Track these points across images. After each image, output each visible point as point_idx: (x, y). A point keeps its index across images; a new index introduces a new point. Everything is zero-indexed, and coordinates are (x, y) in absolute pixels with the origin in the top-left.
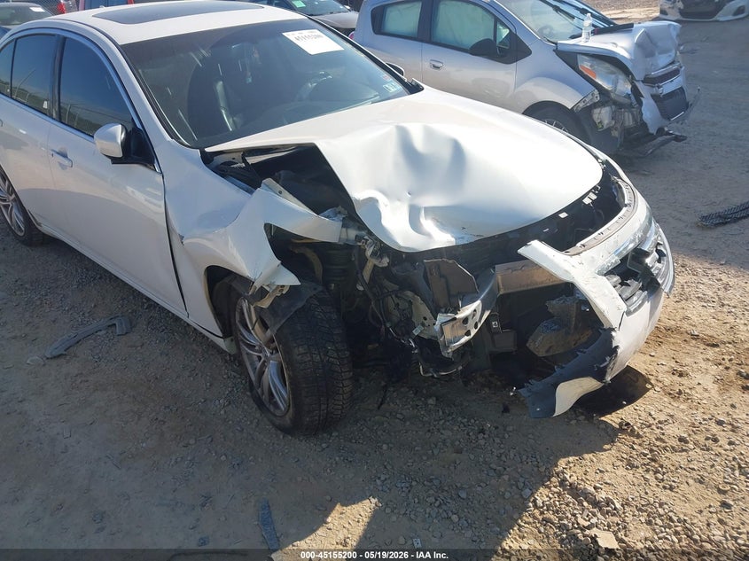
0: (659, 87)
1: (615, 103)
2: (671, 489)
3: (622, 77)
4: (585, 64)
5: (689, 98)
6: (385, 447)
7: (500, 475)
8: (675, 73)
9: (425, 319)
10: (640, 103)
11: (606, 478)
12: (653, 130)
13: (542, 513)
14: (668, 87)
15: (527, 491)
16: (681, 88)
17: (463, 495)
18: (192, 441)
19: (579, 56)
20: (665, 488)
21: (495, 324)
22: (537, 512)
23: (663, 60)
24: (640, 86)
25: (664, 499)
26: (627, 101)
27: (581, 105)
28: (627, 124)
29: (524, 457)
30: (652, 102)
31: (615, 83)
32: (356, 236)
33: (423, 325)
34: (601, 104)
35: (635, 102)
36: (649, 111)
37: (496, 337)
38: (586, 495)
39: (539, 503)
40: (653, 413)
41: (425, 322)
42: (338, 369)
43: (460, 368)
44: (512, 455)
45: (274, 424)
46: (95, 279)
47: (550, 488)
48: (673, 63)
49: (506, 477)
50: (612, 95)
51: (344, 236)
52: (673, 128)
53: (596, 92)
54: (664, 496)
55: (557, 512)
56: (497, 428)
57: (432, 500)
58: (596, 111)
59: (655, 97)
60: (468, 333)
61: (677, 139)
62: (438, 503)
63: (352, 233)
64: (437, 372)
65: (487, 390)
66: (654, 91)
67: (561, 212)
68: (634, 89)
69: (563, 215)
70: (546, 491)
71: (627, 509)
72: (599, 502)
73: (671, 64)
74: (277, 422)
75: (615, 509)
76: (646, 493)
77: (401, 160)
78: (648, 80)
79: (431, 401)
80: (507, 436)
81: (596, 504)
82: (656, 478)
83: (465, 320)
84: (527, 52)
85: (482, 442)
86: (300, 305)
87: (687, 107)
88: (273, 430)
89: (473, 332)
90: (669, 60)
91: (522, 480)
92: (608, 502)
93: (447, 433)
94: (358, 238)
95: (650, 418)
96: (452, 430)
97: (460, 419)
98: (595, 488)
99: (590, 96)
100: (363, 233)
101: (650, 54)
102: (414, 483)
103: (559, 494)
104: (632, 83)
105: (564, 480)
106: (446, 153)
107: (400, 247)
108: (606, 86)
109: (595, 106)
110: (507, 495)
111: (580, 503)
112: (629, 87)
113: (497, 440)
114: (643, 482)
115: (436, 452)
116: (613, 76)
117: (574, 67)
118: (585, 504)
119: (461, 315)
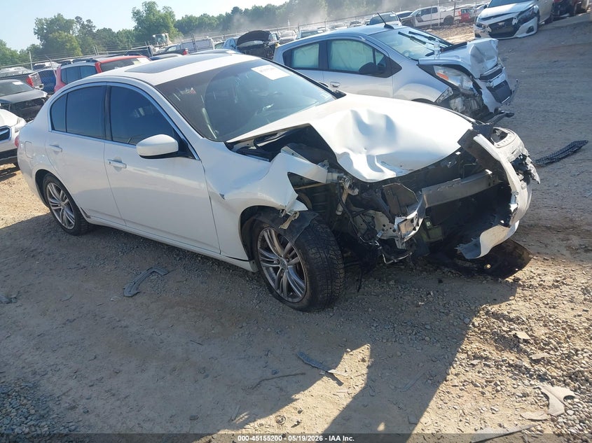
0: (490, 82)
1: (463, 94)
2: (554, 307)
3: (465, 77)
4: (440, 72)
5: (512, 87)
6: (370, 310)
7: (447, 314)
8: (500, 71)
9: (384, 226)
10: (481, 93)
11: (513, 307)
12: (492, 110)
13: (479, 329)
14: (496, 82)
15: (467, 320)
16: (505, 81)
17: (428, 327)
18: (244, 324)
19: (435, 67)
20: (550, 307)
21: (428, 224)
22: (476, 329)
23: (489, 65)
24: (478, 82)
25: (551, 313)
26: (471, 92)
27: (441, 98)
28: (473, 108)
29: (460, 303)
30: (488, 91)
31: (462, 82)
32: (338, 177)
33: (383, 230)
34: (455, 96)
35: (477, 93)
36: (487, 98)
37: (430, 232)
38: (503, 316)
39: (476, 324)
40: (533, 270)
41: (384, 228)
42: (336, 262)
43: (411, 253)
44: (452, 303)
45: (294, 308)
46: (134, 249)
47: (480, 317)
48: (496, 65)
49: (452, 315)
50: (461, 90)
51: (330, 178)
52: (504, 109)
53: (450, 89)
54: (551, 312)
55: (489, 327)
56: (437, 291)
57: (410, 331)
58: (452, 101)
59: (489, 88)
60: (414, 229)
61: (508, 115)
62: (414, 333)
63: (335, 176)
64: (396, 258)
65: (424, 273)
66: (488, 84)
67: (456, 151)
68: (475, 85)
69: (458, 153)
70: (479, 319)
71: (530, 320)
72: (513, 319)
73: (495, 66)
74: (296, 306)
75: (523, 321)
76: (540, 312)
77: (357, 131)
78: (483, 78)
79: (392, 283)
80: (445, 294)
81: (511, 320)
82: (544, 303)
83: (412, 220)
84: (398, 68)
85: (431, 299)
86: (307, 225)
87: (511, 93)
88: (295, 312)
89: (417, 228)
90: (494, 64)
91: (461, 315)
92: (518, 318)
93: (407, 298)
94: (339, 178)
95: (532, 274)
96: (410, 296)
97: (413, 289)
98: (508, 312)
99: (447, 92)
100: (342, 174)
101: (481, 61)
102: (395, 325)
103: (487, 319)
104: (473, 81)
105: (488, 311)
106: (382, 123)
107: (367, 180)
108: (456, 84)
109: (450, 98)
110: (455, 324)
111: (501, 321)
112: (471, 83)
113: (440, 297)
114: (536, 306)
115: (403, 308)
116: (459, 77)
117: (433, 74)
118: (504, 321)
119: (409, 217)
